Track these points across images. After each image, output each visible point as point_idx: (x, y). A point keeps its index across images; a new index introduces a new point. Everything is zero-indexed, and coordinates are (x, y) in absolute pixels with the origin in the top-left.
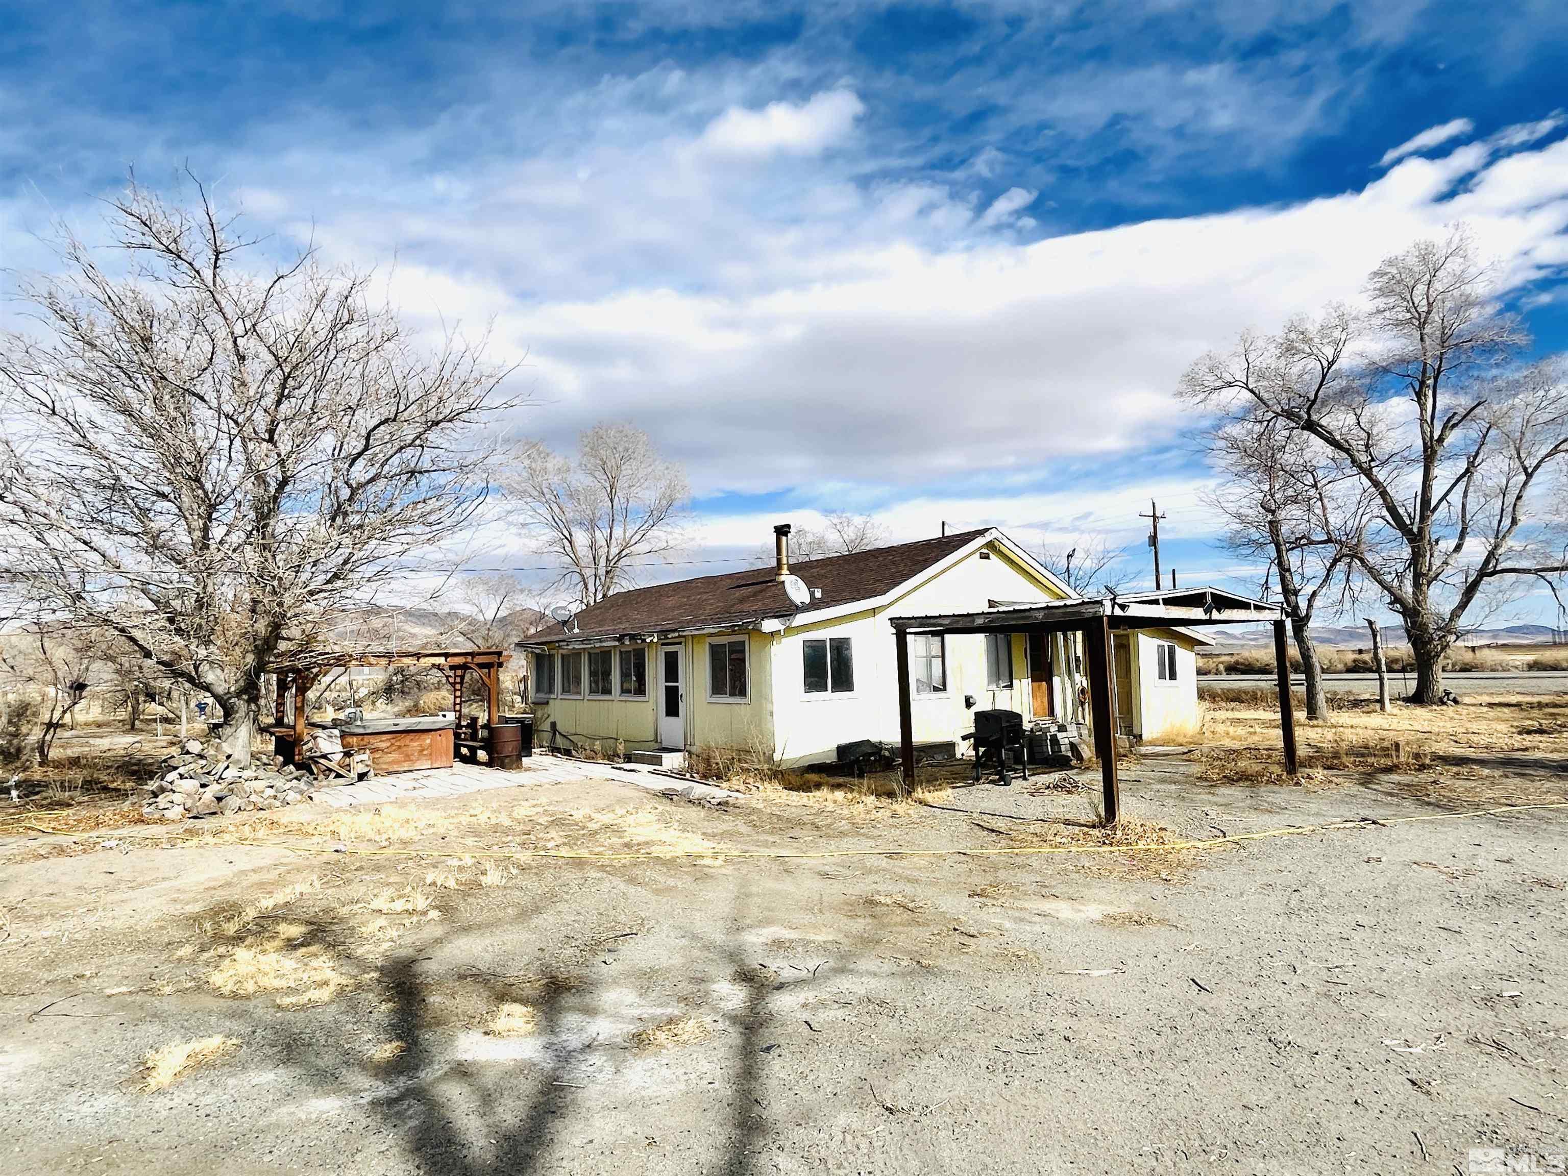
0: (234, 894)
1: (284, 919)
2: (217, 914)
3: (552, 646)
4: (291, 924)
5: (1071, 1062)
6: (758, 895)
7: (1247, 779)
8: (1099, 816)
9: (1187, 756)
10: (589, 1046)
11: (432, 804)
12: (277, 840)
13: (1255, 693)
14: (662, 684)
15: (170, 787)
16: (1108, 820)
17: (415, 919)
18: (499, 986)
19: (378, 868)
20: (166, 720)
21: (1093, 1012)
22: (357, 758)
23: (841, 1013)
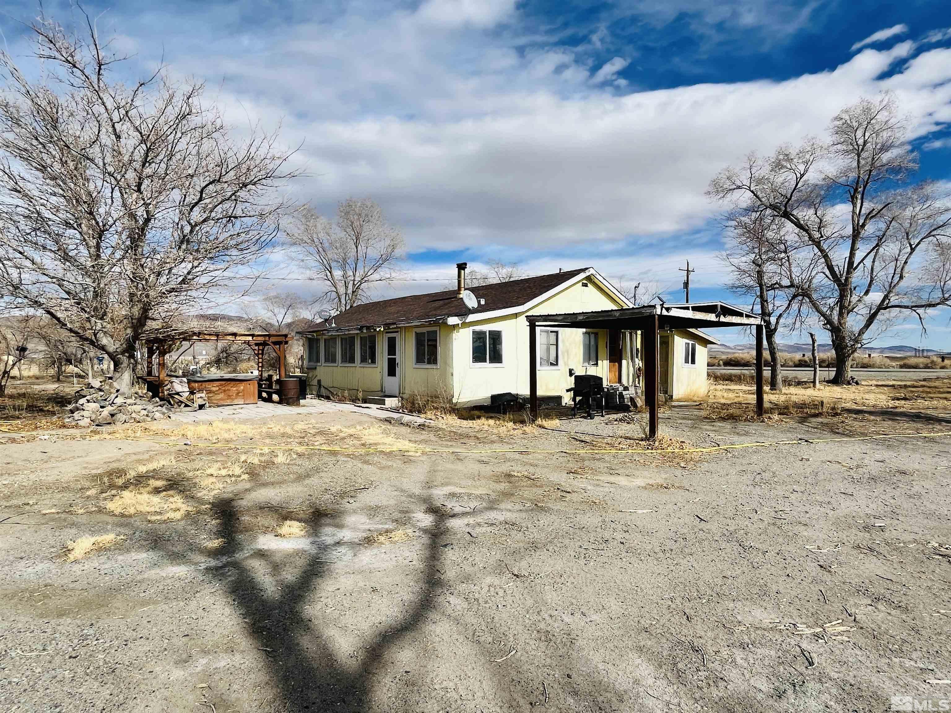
0: (122, 465)
1: (153, 477)
2: (111, 474)
3: (318, 333)
4: (157, 480)
5: (624, 554)
6: (442, 471)
7: (733, 419)
8: (646, 436)
9: (699, 406)
10: (338, 543)
11: (244, 422)
12: (149, 438)
13: (740, 376)
14: (386, 357)
15: (81, 407)
16: (650, 436)
17: (233, 479)
18: (284, 513)
19: (211, 454)
20: (79, 376)
21: (638, 530)
22: (198, 395)
23: (489, 529)
